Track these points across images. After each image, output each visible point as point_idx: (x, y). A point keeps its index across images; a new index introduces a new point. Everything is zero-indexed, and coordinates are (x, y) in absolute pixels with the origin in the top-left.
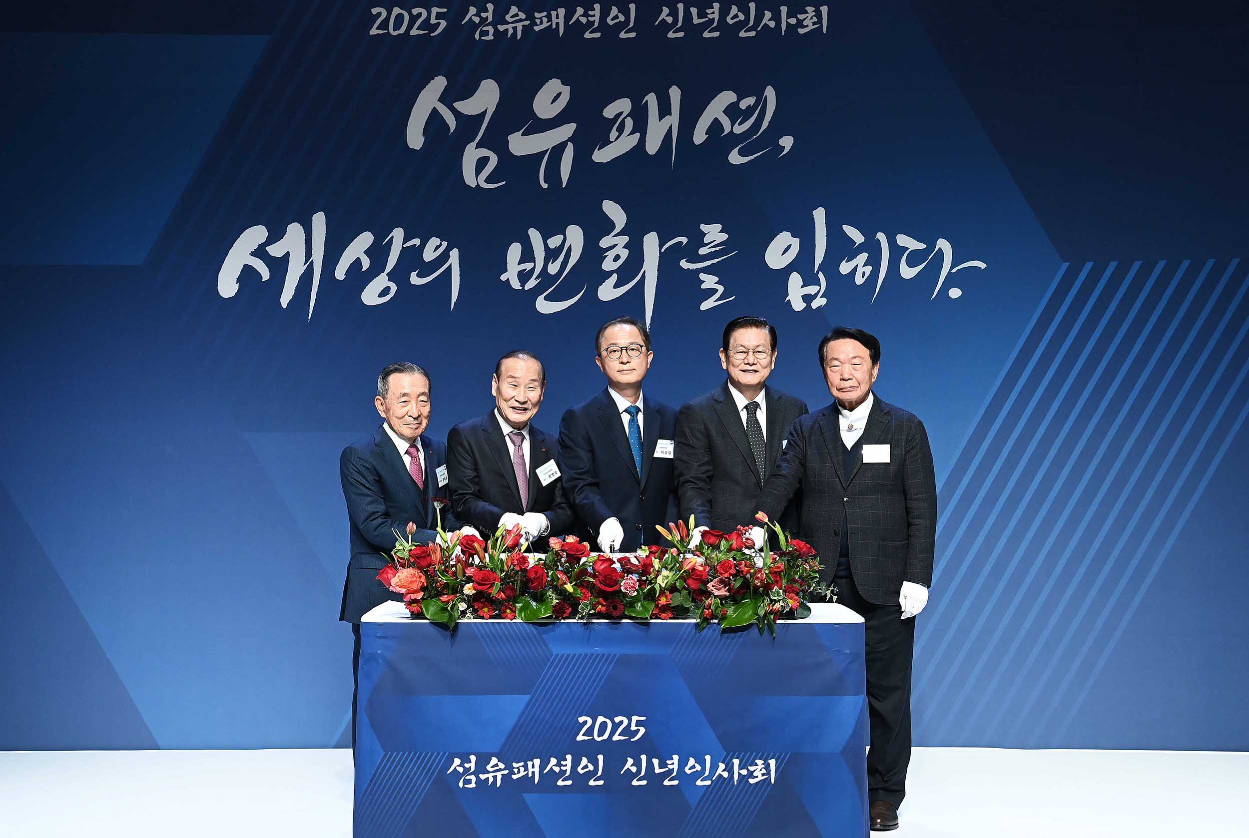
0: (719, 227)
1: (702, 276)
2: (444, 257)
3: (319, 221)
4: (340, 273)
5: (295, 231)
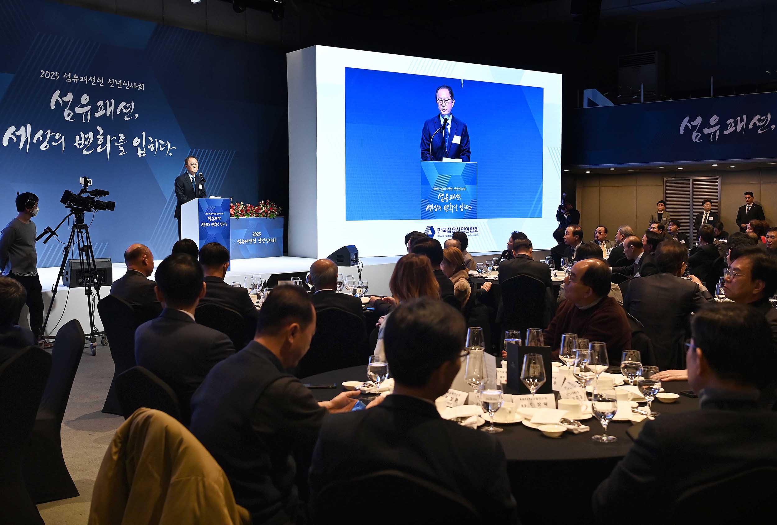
0: (123, 135)
1: (120, 147)
2: (60, 138)
3: (29, 126)
4: (35, 141)
5: (23, 128)
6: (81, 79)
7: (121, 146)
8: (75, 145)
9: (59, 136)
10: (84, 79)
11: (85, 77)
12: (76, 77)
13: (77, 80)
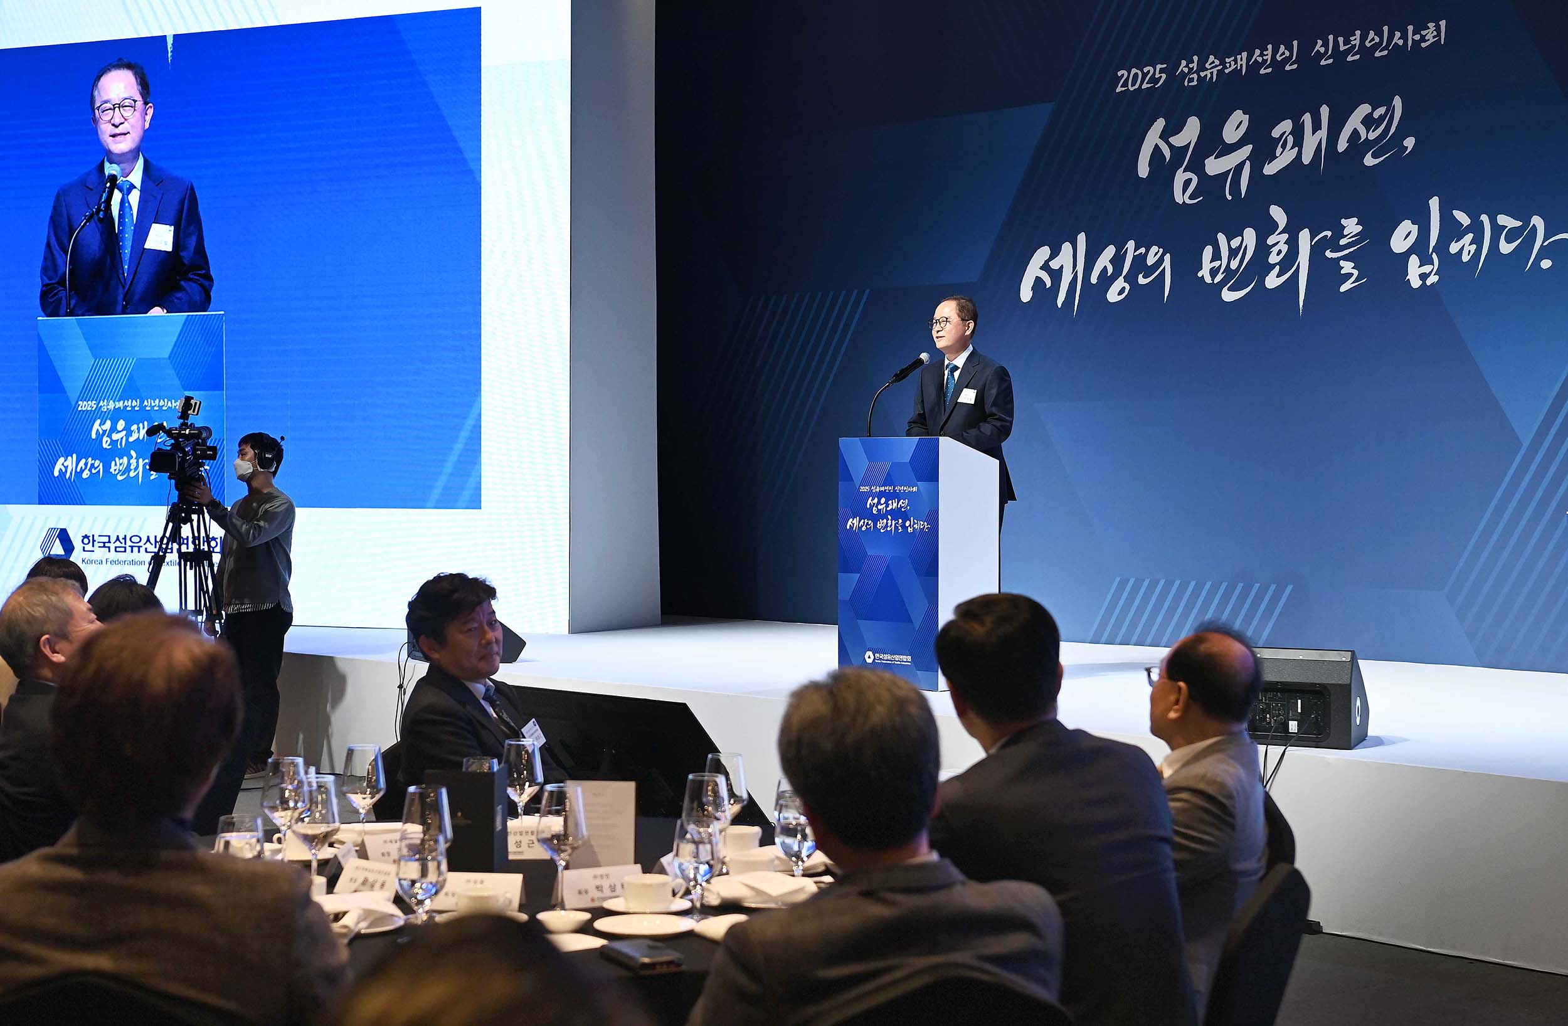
0: (1355, 220)
1: (1342, 263)
2: (1161, 261)
3: (1082, 238)
6: (1228, 65)
7: (1345, 258)
8: (1200, 275)
9: (1156, 253)
10: (1236, 63)
11: (1239, 57)
12: (1213, 62)
13: (1215, 71)
